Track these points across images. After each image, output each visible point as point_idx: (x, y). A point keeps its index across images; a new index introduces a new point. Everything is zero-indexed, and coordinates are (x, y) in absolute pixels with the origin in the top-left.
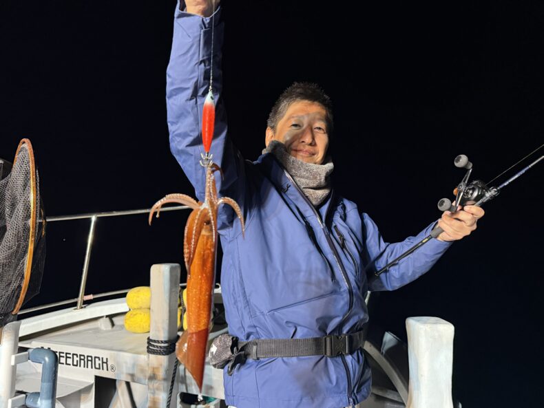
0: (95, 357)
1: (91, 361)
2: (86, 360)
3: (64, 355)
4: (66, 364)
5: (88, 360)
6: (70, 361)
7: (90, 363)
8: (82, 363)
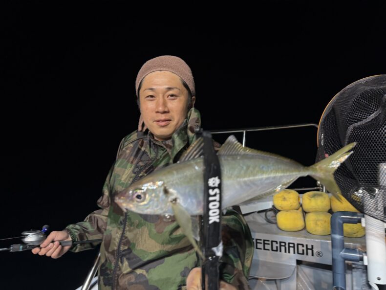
0: (298, 244)
1: (294, 247)
2: (287, 246)
3: (262, 242)
4: (264, 249)
5: (289, 247)
7: (292, 249)
8: (283, 248)
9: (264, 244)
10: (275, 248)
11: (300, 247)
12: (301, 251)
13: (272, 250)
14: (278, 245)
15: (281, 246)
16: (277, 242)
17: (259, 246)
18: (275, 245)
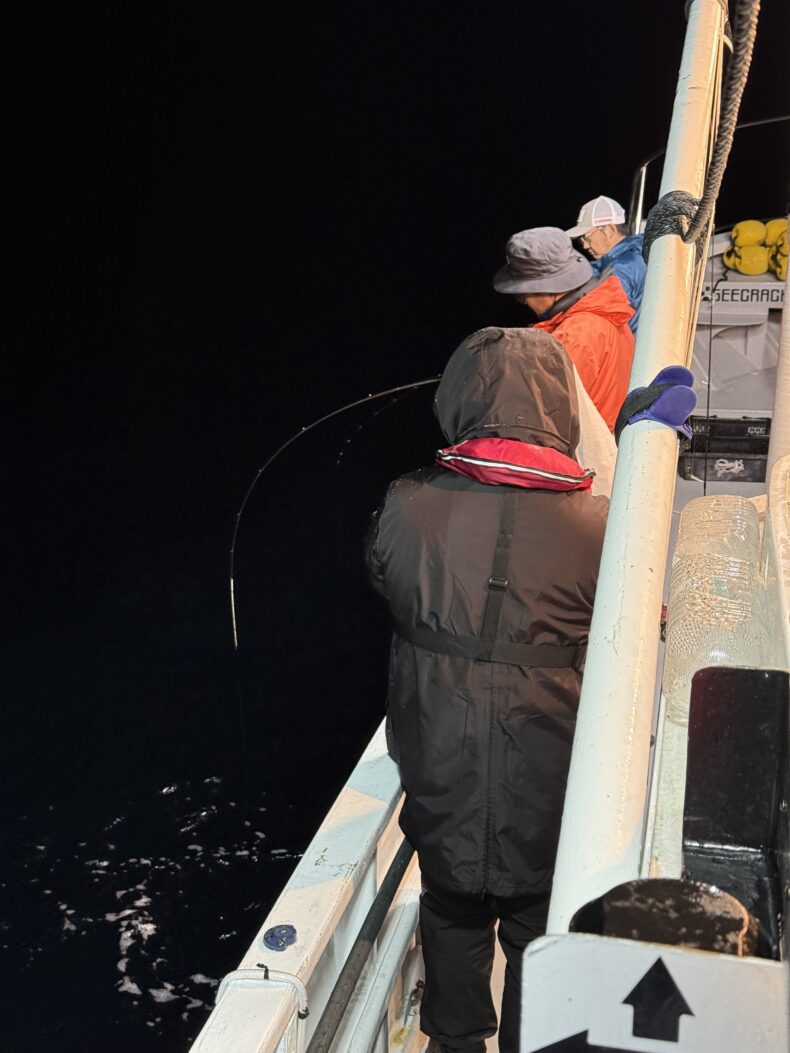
0: (773, 291)
1: (768, 294)
2: (760, 294)
3: (730, 292)
4: (732, 300)
5: (762, 294)
6: (735, 297)
7: (765, 297)
8: (755, 297)
9: (733, 294)
10: (745, 298)
11: (775, 294)
12: (775, 298)
13: (742, 300)
14: (749, 294)
15: (752, 294)
16: (748, 291)
17: (726, 297)
18: (745, 293)
